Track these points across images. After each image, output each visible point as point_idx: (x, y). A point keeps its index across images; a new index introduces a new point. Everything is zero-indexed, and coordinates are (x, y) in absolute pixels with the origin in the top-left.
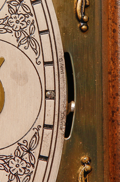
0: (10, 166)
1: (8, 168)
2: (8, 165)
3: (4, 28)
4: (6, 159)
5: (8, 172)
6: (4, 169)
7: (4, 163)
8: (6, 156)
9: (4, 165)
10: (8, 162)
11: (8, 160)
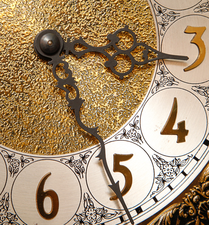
0: (208, 93)
1: (207, 95)
2: (207, 93)
3: (206, 9)
4: (205, 89)
5: (206, 97)
6: (204, 95)
7: (204, 91)
8: (206, 87)
9: (204, 92)
10: (207, 91)
11: (207, 90)
